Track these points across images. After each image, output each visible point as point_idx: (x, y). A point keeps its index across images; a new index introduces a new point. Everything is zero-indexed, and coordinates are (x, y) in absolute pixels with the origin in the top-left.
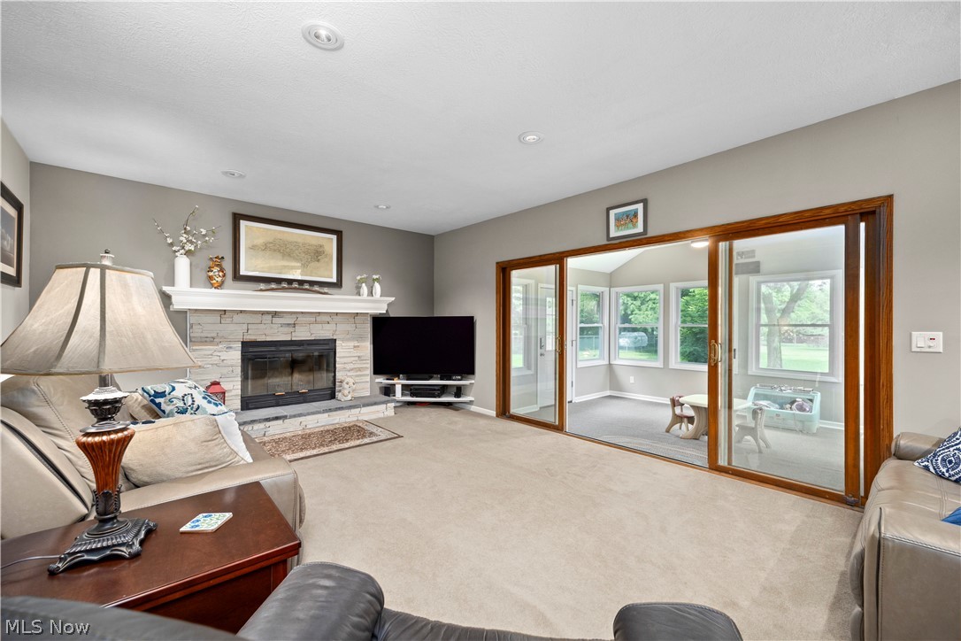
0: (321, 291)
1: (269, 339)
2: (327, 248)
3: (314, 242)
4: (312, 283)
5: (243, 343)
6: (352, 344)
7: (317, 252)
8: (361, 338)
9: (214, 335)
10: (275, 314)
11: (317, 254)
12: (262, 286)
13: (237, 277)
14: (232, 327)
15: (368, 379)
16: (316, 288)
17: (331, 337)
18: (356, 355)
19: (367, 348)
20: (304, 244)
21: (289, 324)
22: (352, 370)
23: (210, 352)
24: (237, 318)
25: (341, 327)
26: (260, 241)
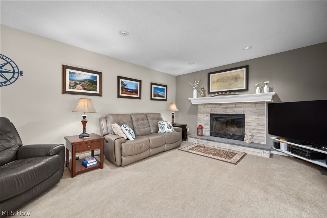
0: (235, 94)
1: (218, 113)
2: (241, 75)
3: (235, 74)
4: (230, 91)
5: (210, 114)
6: (254, 117)
7: (236, 77)
8: (260, 114)
9: (203, 111)
10: (220, 104)
11: (236, 78)
12: (213, 95)
13: (209, 93)
14: (207, 109)
15: (265, 135)
16: (232, 93)
17: (243, 113)
18: (256, 122)
19: (264, 120)
20: (231, 76)
21: (224, 108)
22: (254, 129)
23: (202, 116)
24: (209, 106)
25: (247, 109)
26: (215, 80)
